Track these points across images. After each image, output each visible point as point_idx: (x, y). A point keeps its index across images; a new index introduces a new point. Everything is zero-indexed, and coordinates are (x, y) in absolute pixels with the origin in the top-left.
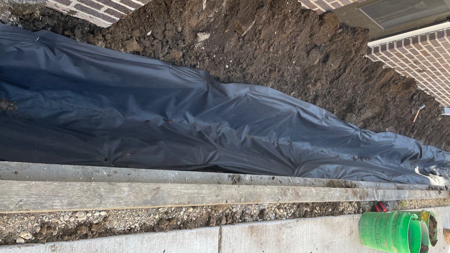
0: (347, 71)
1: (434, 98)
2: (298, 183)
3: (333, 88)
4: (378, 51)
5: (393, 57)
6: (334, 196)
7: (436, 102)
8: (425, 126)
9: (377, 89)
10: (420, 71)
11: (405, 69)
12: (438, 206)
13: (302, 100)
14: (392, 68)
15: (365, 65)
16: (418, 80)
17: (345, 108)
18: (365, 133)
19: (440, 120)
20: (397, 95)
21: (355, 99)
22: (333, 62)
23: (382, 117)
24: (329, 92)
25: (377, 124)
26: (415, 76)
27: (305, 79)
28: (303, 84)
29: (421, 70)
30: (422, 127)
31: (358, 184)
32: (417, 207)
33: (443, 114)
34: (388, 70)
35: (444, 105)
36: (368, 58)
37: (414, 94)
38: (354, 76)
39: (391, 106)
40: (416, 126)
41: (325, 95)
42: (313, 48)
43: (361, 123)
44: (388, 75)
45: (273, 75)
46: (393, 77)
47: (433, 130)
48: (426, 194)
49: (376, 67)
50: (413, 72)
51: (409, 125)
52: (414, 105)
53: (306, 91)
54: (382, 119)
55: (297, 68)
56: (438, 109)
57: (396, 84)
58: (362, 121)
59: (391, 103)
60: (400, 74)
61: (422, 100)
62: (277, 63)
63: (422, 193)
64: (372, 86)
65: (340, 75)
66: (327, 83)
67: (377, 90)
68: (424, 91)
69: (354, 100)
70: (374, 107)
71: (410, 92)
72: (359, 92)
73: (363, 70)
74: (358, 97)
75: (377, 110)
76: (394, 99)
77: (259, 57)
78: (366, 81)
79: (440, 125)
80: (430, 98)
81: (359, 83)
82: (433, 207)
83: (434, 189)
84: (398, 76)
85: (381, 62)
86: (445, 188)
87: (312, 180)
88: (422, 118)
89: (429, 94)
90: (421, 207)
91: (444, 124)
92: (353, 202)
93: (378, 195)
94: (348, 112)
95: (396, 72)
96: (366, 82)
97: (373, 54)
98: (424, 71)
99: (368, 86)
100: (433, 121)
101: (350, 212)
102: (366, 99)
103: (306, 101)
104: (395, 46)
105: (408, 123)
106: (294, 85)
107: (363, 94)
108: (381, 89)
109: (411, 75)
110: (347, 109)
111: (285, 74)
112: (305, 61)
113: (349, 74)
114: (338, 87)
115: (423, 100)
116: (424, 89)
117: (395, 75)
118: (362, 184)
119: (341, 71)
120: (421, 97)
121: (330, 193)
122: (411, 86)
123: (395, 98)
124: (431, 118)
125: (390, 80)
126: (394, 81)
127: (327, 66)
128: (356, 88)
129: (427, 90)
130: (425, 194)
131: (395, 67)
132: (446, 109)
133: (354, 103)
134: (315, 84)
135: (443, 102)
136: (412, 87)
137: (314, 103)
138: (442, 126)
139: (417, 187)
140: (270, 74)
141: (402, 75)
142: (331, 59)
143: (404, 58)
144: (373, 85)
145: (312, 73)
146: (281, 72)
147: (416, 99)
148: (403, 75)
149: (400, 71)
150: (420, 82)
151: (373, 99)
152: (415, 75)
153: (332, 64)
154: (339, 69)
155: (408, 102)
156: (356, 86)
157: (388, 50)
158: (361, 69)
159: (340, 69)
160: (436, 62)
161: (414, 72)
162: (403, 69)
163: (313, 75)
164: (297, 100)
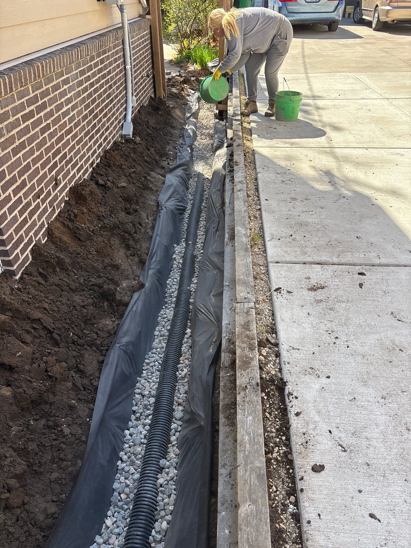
0: (37, 314)
1: (106, 152)
2: (230, 532)
3: (68, 336)
4: (9, 260)
5: (24, 234)
6: (254, 435)
7: (112, 147)
8: (146, 161)
9: (81, 247)
10: (56, 184)
11: (50, 207)
12: (255, 164)
14: (47, 226)
15: (34, 279)
16: (74, 181)
19: (140, 139)
20: (94, 213)
21: (93, 285)
23: (126, 235)
25: (136, 241)
26: (67, 187)
29: (54, 182)
30: (148, 165)
31: (228, 334)
32: (259, 207)
33: (131, 137)
34: (49, 233)
35: (118, 135)
36: (22, 273)
37: (97, 183)
38: (51, 298)
40: (145, 173)
44: (59, 232)
45: (16, 500)
46: (63, 223)
47: (153, 147)
48: (239, 191)
49: (40, 256)
50: (58, 194)
51: (143, 185)
52: (113, 183)
55: (14, 433)
56: (122, 143)
57: (76, 216)
59: (106, 221)
60: (60, 211)
61: (107, 170)
63: (238, 199)
64: (75, 257)
65: (45, 328)
67: (83, 246)
68: (93, 168)
69: (94, 287)
70: (111, 247)
71: (91, 193)
73: (43, 282)
75: (115, 241)
76: (99, 218)
79: (146, 138)
81: (64, 283)
82: (257, 174)
83: (231, 167)
84: (63, 215)
85: (32, 249)
86: (229, 148)
87: (222, 474)
88: (134, 166)
89: (99, 159)
90: (258, 197)
91: (145, 132)
92: (259, 360)
93: (245, 298)
94: (114, 299)
95: (56, 218)
96: (67, 270)
97: (15, 267)
98: (56, 180)
99: (74, 264)
100: (140, 149)
101: (277, 370)
102: (96, 265)
105: (140, 187)
106: (49, 427)
107: (87, 272)
108: (82, 241)
109: (64, 194)
110: (108, 300)
111: (18, 472)
113: (45, 309)
114: (67, 326)
115: (107, 168)
116: (90, 168)
117: (61, 219)
118: (227, 322)
119: (37, 327)
120: (102, 173)
121: (248, 446)
122: (82, 194)
124: (135, 153)
125: (68, 228)
126: (71, 220)
127: (20, 364)
128: (73, 287)
129: (92, 164)
130: (239, 193)
131: (45, 223)
132: (124, 132)
134: (54, 379)
135: (113, 138)
136: (83, 192)
138: (148, 135)
139: (229, 199)
140: (13, 508)
141: (63, 207)
143: (28, 217)
144: (73, 256)
145: (30, 392)
146: (13, 482)
147: (104, 181)
149: (55, 213)
150: (77, 178)
151: (97, 252)
152: (63, 189)
153: (18, 355)
154: (33, 331)
155: (108, 192)
156: (70, 286)
157: (8, 248)
158: (39, 283)
159: (34, 328)
160: (40, 167)
161: (58, 192)
162: (50, 210)
163: (33, 389)
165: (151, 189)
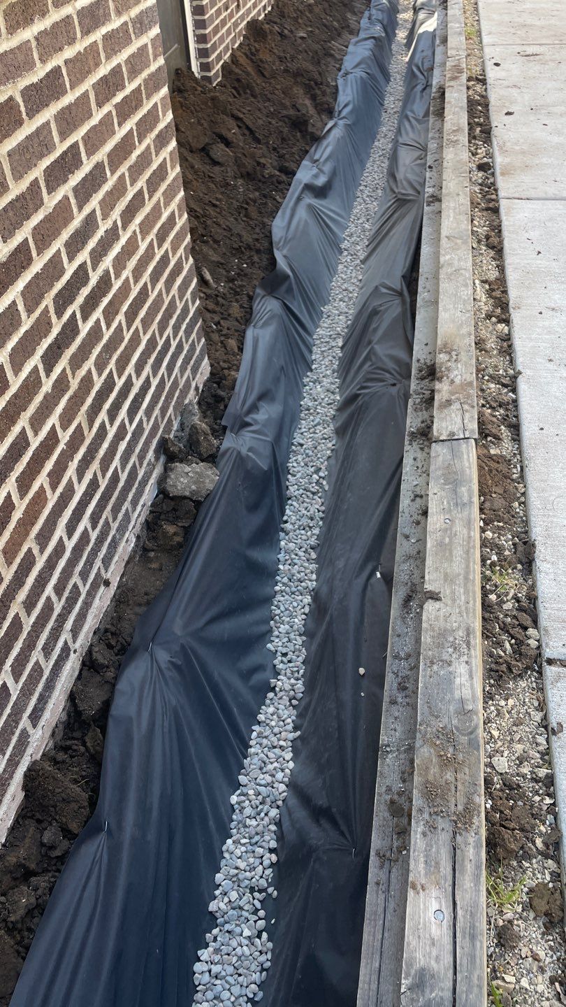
0: (242, 116)
3: (268, 143)
4: (208, 63)
5: (218, 42)
8: (325, 25)
9: (265, 82)
10: (238, 6)
11: (234, 31)
13: (288, 190)
14: (231, 51)
15: (230, 91)
16: (251, 16)
17: (298, 134)
18: (340, 112)
20: (274, 53)
21: (283, 116)
22: (230, 130)
23: (312, 83)
24: (275, 149)
26: (245, 19)
27: (254, 179)
28: (264, 183)
30: (327, 31)
31: (438, 86)
32: (477, 18)
34: (234, 59)
36: (217, 83)
37: (273, 28)
39: (293, 66)
41: (279, 157)
42: (208, 155)
43: (323, 117)
44: (243, 60)
46: (245, 54)
50: (239, 20)
51: (324, 49)
52: (291, 31)
53: (274, 179)
54: (316, 84)
57: (257, 51)
58: (320, 117)
59: (288, 65)
60: (241, 44)
61: (281, 20)
62: (236, 204)
63: (452, 9)
64: (262, 89)
65: (248, 128)
66: (261, 149)
67: (267, 82)
68: (266, 14)
69: (285, 118)
70: (295, 93)
72: (272, 110)
73: (237, 95)
74: (279, 113)
75: (299, 91)
77: (228, 223)
78: (254, 96)
80: (278, 7)
81: (257, 106)
84: (243, 46)
85: (223, 65)
88: (311, 26)
89: (270, 7)
90: (477, 15)
94: (306, 131)
95: (238, 48)
97: (211, 75)
99: (261, 94)
102: (283, 101)
103: (290, 185)
104: (202, 31)
107: (275, 104)
108: (266, 77)
109: (243, 25)
110: (301, 132)
112: (229, 169)
113: (245, 114)
114: (267, 135)
115: (281, 18)
116: (263, 12)
117: (243, 50)
119: (242, 125)
120: (276, 20)
122: (261, 28)
123: (280, 58)
124: (311, 12)
125: (251, 60)
126: (253, 54)
127: (235, 141)
128: (264, 112)
129: (264, 7)
131: (230, 46)
133: (290, 119)
137: (294, 174)
142: (224, 132)
143: (220, 25)
148: (242, 38)
149: (236, 42)
152: (242, 18)
153: (232, 133)
154: (238, 126)
156: (262, 110)
158: (235, 97)
159: (239, 124)
161: (239, 18)
162: (233, 35)
163: (249, 164)
164: (288, 195)
165: (332, 56)
